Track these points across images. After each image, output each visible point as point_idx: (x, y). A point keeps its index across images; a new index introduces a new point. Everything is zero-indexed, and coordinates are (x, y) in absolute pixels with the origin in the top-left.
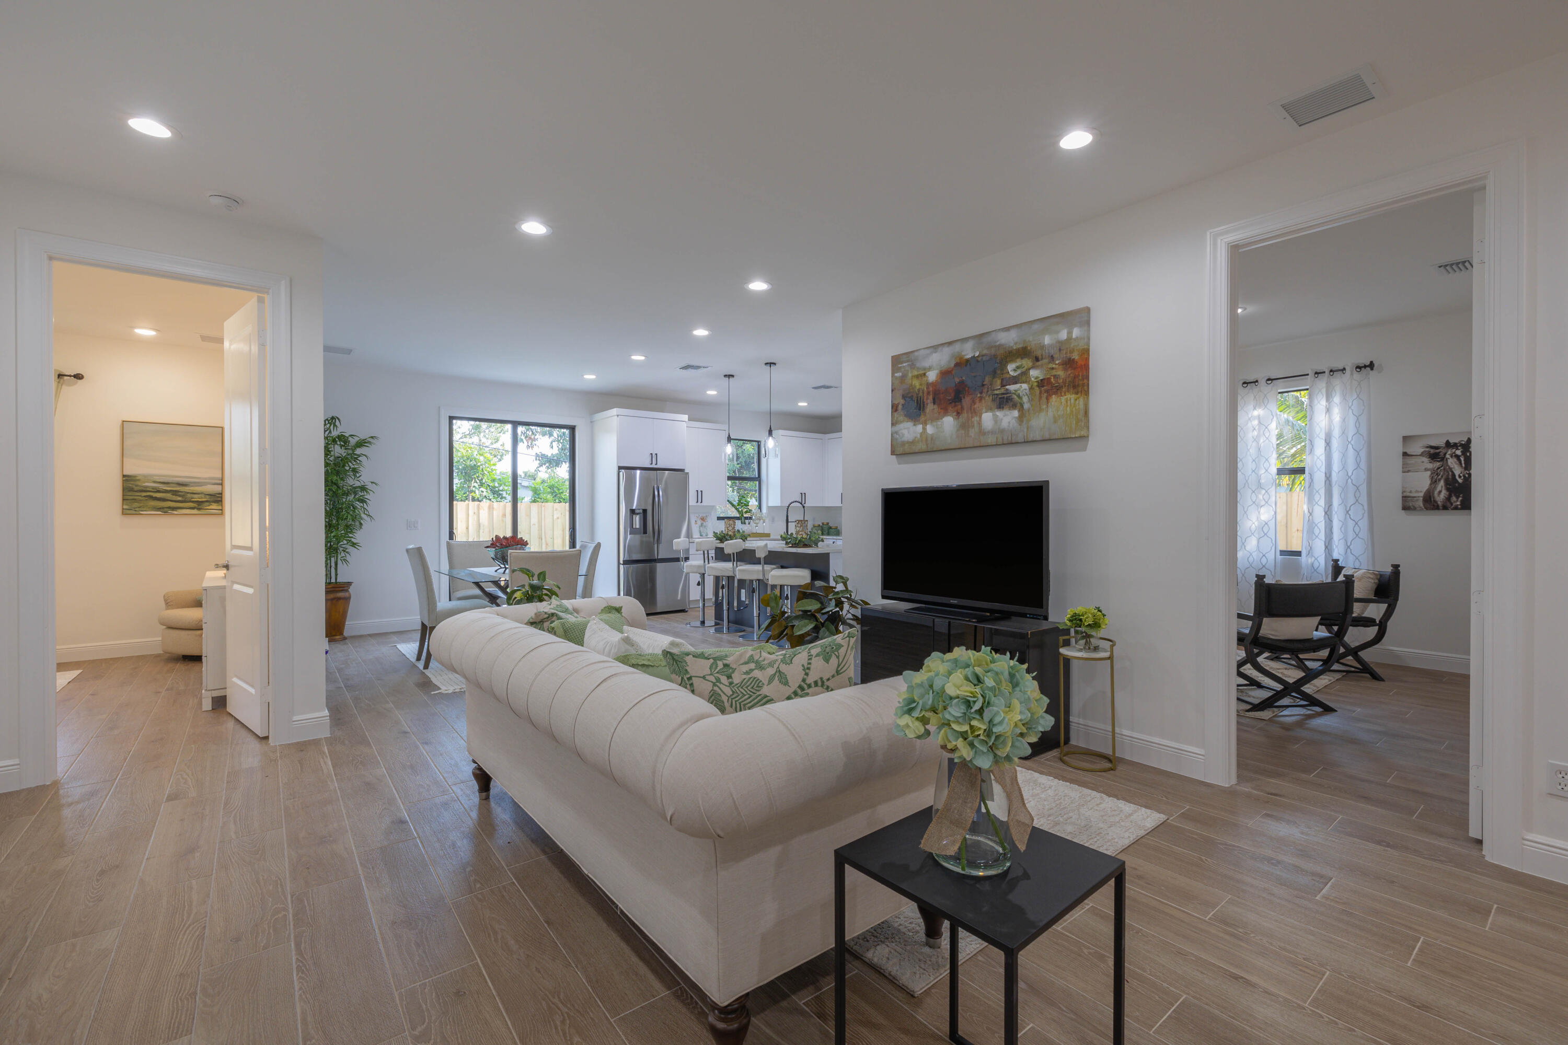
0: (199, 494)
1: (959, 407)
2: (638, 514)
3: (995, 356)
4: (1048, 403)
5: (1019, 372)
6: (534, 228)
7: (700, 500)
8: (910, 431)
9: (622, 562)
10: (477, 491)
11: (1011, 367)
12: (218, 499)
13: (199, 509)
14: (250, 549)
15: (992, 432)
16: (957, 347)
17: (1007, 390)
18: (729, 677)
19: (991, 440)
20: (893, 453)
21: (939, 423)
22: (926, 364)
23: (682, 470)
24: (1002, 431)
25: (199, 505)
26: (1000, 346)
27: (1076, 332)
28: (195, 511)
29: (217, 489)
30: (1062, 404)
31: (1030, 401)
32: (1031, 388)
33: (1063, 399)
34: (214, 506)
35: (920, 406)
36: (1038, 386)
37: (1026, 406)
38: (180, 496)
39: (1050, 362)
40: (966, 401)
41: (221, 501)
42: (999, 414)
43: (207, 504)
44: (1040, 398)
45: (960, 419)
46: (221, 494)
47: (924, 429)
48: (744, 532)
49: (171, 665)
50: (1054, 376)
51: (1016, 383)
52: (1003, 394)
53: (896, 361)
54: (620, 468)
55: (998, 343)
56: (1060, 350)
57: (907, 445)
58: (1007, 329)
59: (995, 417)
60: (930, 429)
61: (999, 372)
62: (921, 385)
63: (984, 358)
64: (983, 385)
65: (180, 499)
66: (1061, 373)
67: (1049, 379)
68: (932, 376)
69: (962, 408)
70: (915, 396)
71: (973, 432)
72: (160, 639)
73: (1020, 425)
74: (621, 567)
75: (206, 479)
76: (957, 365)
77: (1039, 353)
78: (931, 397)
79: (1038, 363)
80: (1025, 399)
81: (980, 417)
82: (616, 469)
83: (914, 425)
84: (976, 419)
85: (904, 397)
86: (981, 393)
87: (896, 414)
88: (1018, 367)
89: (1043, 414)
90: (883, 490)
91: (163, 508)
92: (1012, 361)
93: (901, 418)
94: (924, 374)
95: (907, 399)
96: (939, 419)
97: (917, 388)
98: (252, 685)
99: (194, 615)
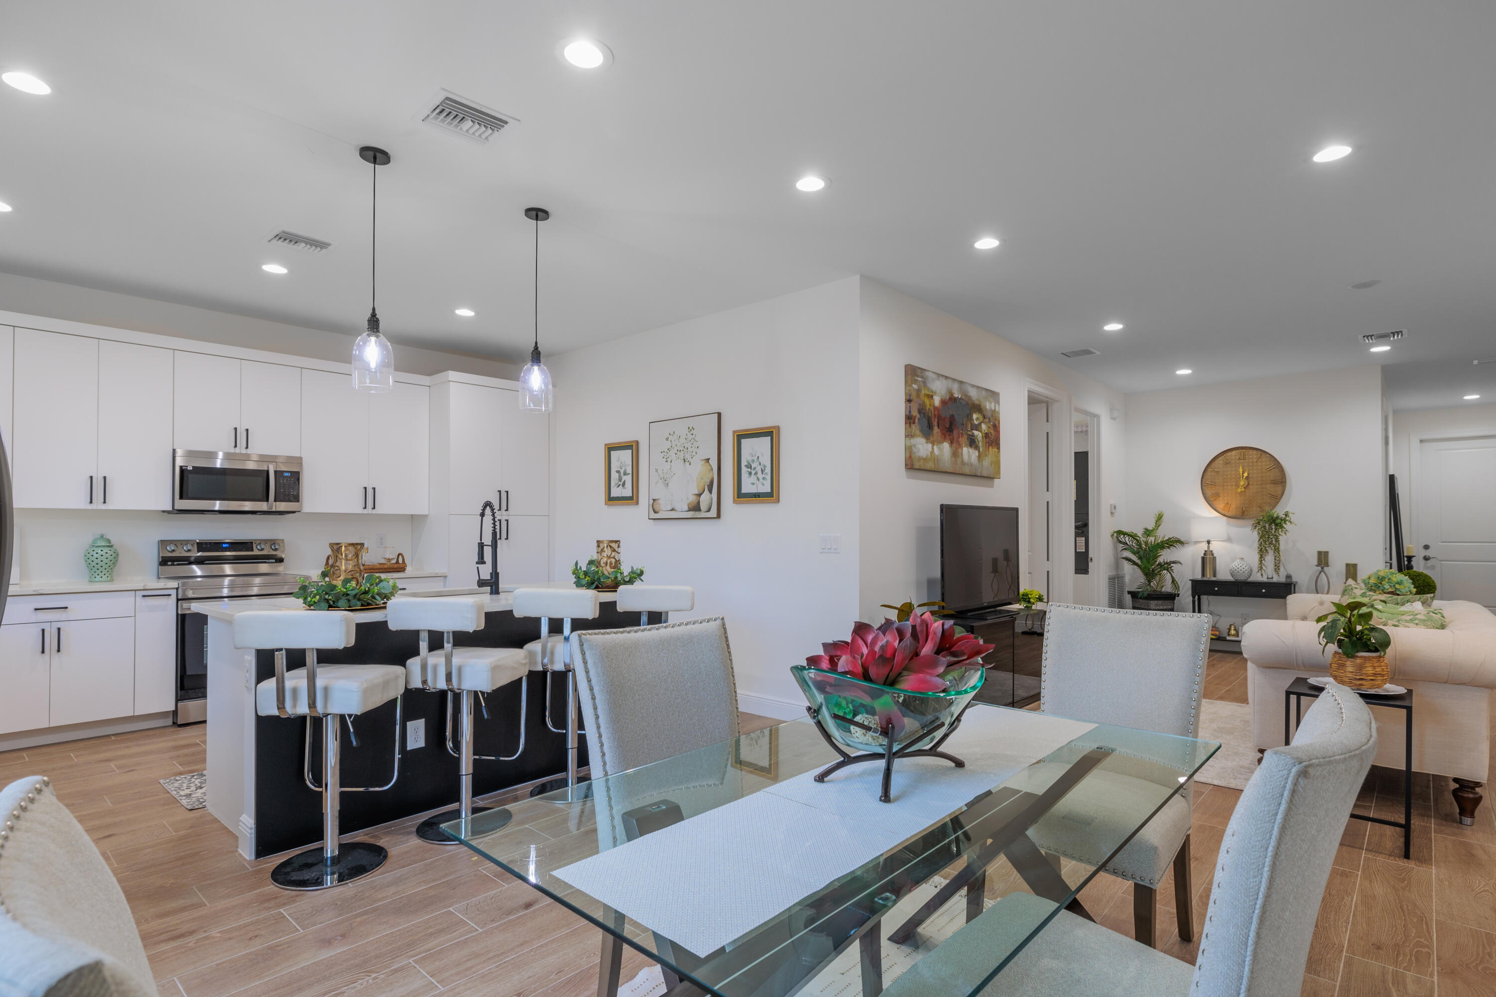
1: (952, 437)
3: (968, 404)
4: (988, 451)
5: (978, 422)
8: (923, 447)
11: (976, 417)
15: (966, 463)
16: (951, 383)
17: (973, 433)
19: (966, 470)
20: (907, 466)
21: (941, 447)
22: (934, 387)
24: (971, 465)
26: (969, 396)
30: (993, 454)
31: (982, 446)
32: (982, 437)
33: (992, 450)
35: (930, 427)
36: (985, 437)
37: (981, 449)
39: (988, 422)
40: (955, 432)
42: (970, 450)
44: (985, 445)
45: (951, 447)
47: (933, 449)
51: (978, 430)
52: (971, 436)
53: (912, 371)
55: (969, 394)
56: (992, 416)
57: (922, 461)
58: (973, 386)
59: (968, 451)
60: (936, 450)
61: (970, 417)
62: (932, 406)
63: (964, 402)
64: (963, 424)
66: (992, 432)
67: (988, 434)
68: (936, 401)
70: (928, 414)
71: (958, 461)
73: (978, 463)
76: (950, 398)
77: (985, 413)
78: (936, 420)
79: (985, 420)
80: (979, 444)
81: (961, 449)
83: (927, 443)
84: (958, 450)
85: (916, 411)
86: (962, 430)
87: (909, 425)
88: (979, 419)
90: (940, 504)
92: (977, 413)
93: (918, 432)
94: (932, 396)
95: (922, 415)
96: (941, 442)
97: (928, 407)
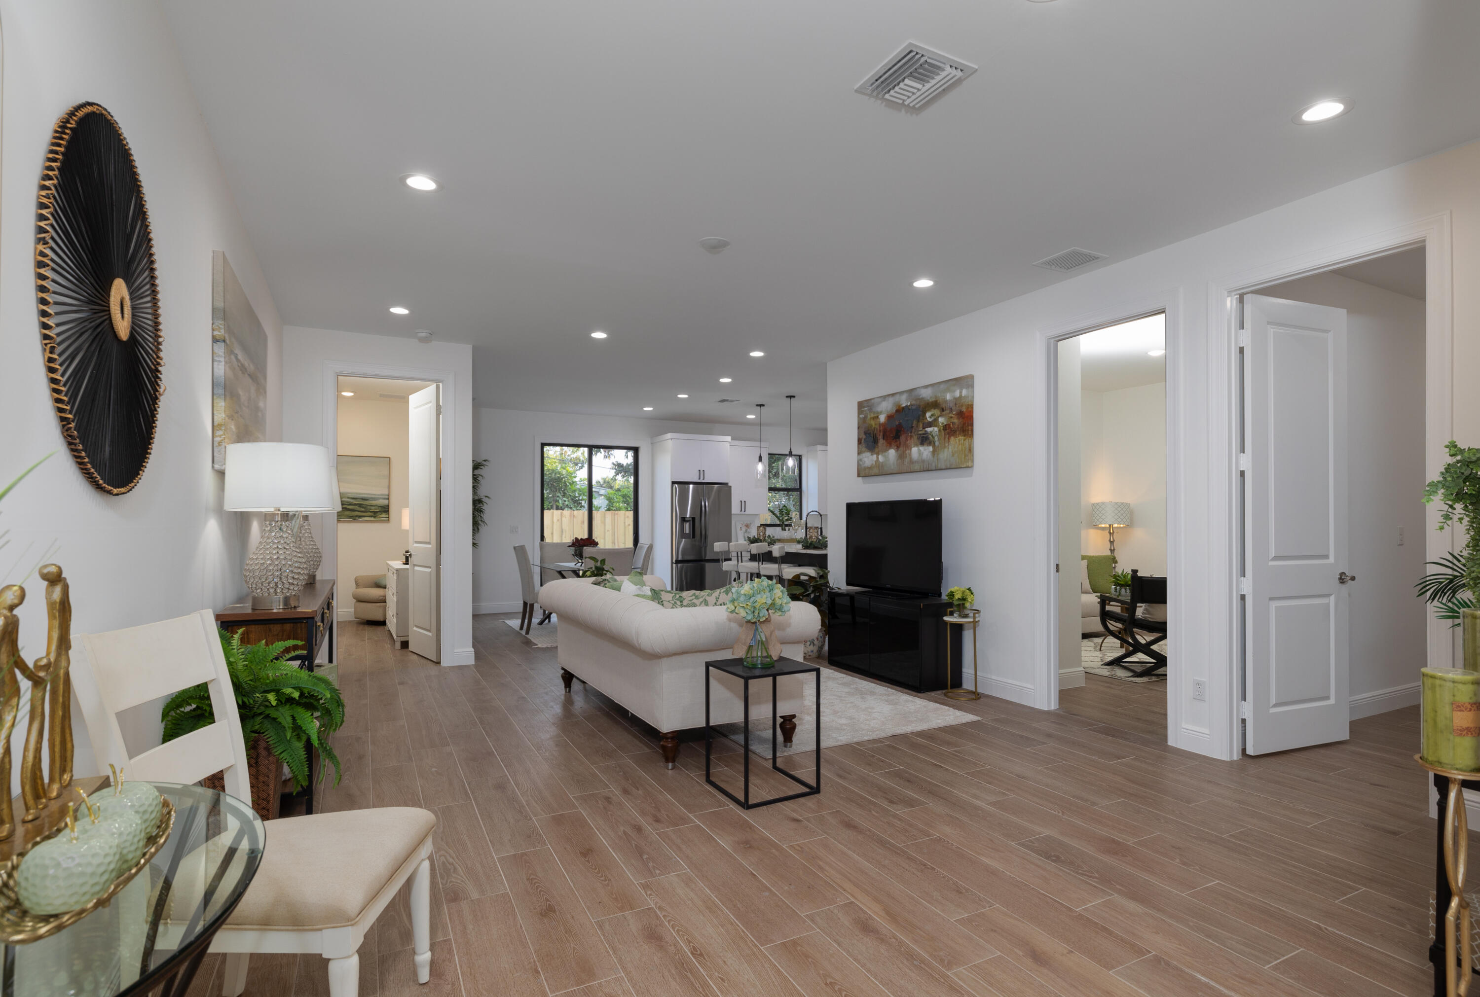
0: (374, 506)
1: (898, 442)
2: (687, 521)
3: (919, 406)
4: (949, 442)
5: (933, 418)
6: (599, 335)
7: (743, 510)
8: (869, 459)
9: (674, 561)
10: (560, 501)
11: (928, 415)
12: (386, 509)
13: (375, 517)
14: (429, 543)
15: (917, 462)
16: (897, 397)
17: (926, 431)
18: (681, 602)
19: (917, 467)
20: (859, 476)
21: (886, 454)
22: (879, 409)
23: (726, 484)
24: (923, 461)
25: (375, 514)
26: (922, 398)
27: (964, 392)
28: (372, 519)
29: (386, 502)
30: (956, 443)
31: (939, 440)
32: (940, 431)
33: (957, 439)
34: (384, 515)
35: (875, 441)
36: (943, 429)
37: (937, 443)
38: (363, 507)
39: (950, 413)
40: (903, 438)
41: (388, 511)
42: (921, 448)
43: (380, 513)
44: (945, 438)
45: (899, 451)
46: (388, 506)
47: (878, 458)
48: (773, 537)
49: (362, 626)
50: (952, 423)
51: (931, 427)
52: (924, 434)
53: (861, 405)
54: (673, 483)
55: (921, 397)
56: (956, 404)
57: (867, 470)
58: (926, 387)
59: (919, 449)
60: (881, 458)
61: (921, 418)
62: (876, 425)
63: (914, 407)
64: (912, 427)
65: (363, 509)
66: (956, 421)
67: (949, 425)
68: (882, 418)
69: (900, 443)
70: (872, 432)
71: (907, 461)
73: (933, 457)
74: (674, 565)
75: (378, 495)
76: (897, 411)
77: (944, 406)
78: (881, 434)
79: (944, 413)
80: (936, 438)
81: (911, 450)
82: (670, 484)
83: (872, 455)
84: (908, 452)
85: (865, 433)
86: (911, 432)
87: (860, 446)
88: (932, 415)
89: (946, 450)
90: (846, 503)
91: (353, 516)
92: (929, 410)
93: (864, 449)
94: (878, 417)
95: (868, 435)
96: (886, 450)
97: (874, 426)
98: (429, 631)
99: (376, 592)
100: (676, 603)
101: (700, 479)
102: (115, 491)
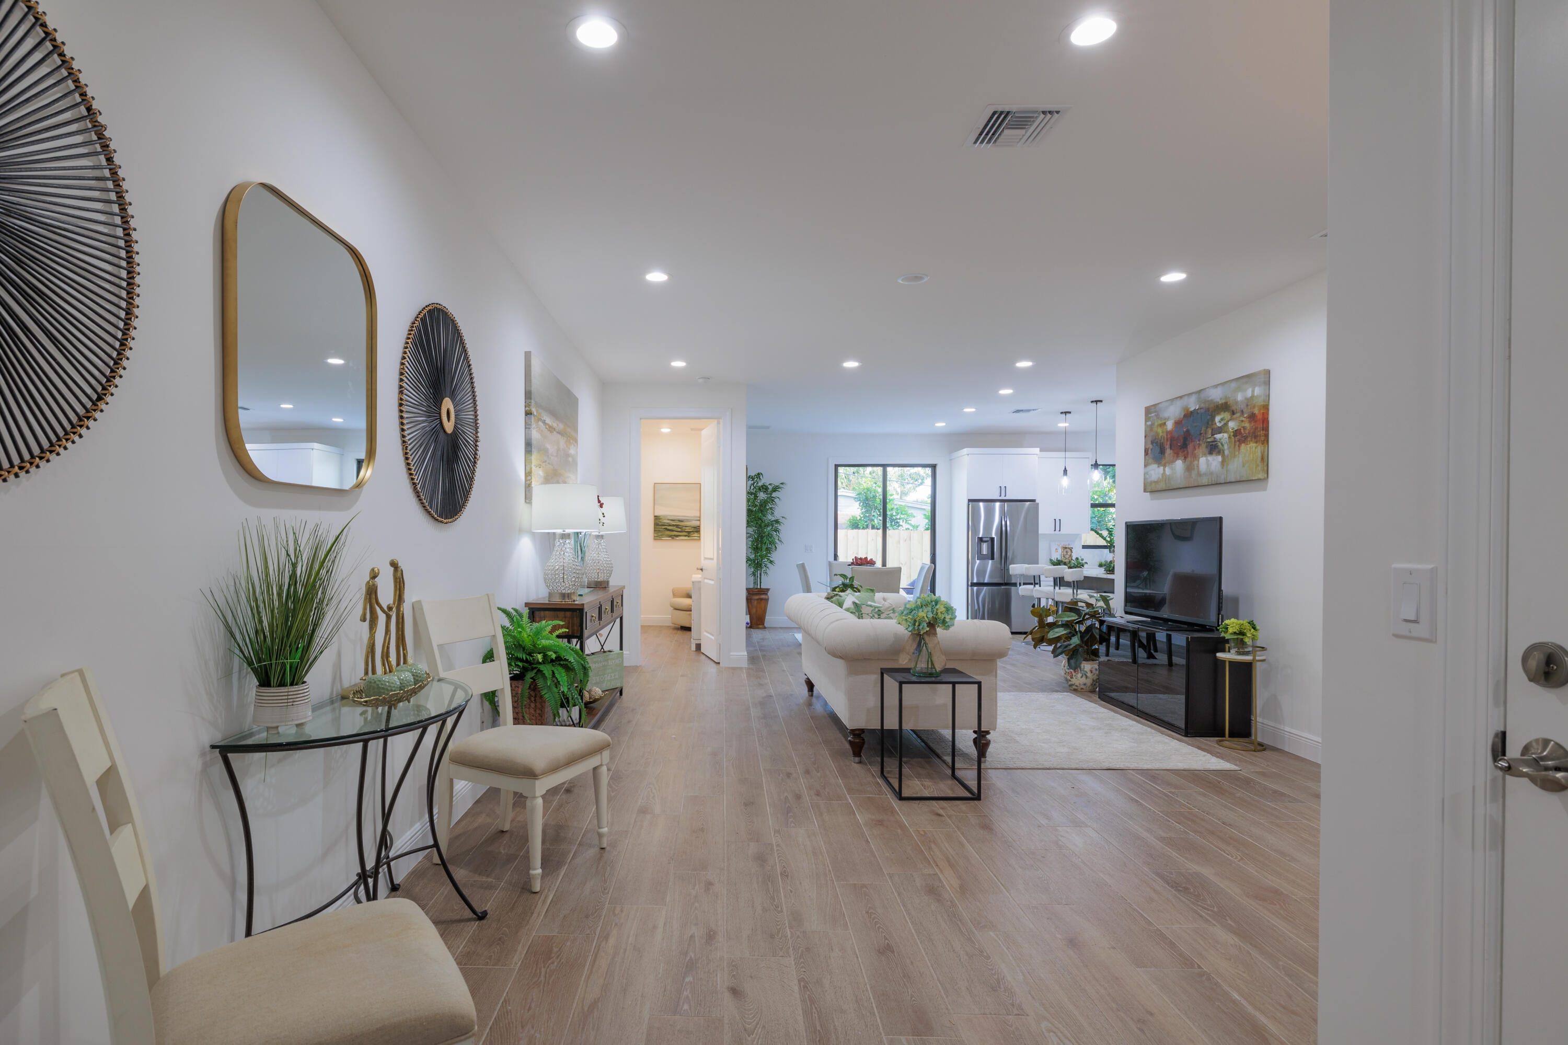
0: (689, 526)
1: (1186, 452)
2: (986, 542)
3: (1208, 409)
4: (1239, 450)
5: (1222, 423)
6: (851, 364)
7: (1057, 528)
8: (1156, 472)
9: (970, 584)
10: (876, 520)
11: (1217, 419)
12: (697, 530)
13: (689, 536)
14: (712, 559)
15: (1205, 474)
16: (1185, 399)
17: (1215, 438)
18: (879, 615)
19: (1205, 481)
20: (1145, 491)
21: (1173, 466)
22: (1166, 415)
23: (1032, 501)
24: (1212, 473)
25: (689, 534)
26: (1212, 400)
27: (1258, 391)
28: (687, 538)
29: (696, 523)
30: (1250, 450)
31: (1229, 448)
32: (1229, 437)
33: (1248, 446)
34: (696, 534)
35: (1162, 452)
36: (1234, 436)
37: (1226, 452)
38: (680, 528)
39: (1240, 416)
40: (1190, 447)
41: (699, 531)
42: (1210, 458)
43: (692, 533)
44: (1235, 445)
45: (1186, 462)
46: (699, 527)
47: (1164, 470)
48: (1082, 560)
49: (676, 631)
50: (1243, 427)
51: (1220, 433)
52: (1213, 442)
53: (1148, 410)
54: (970, 501)
55: (1210, 399)
56: (1247, 405)
57: (1154, 484)
58: (1216, 386)
59: (1207, 460)
60: (1168, 471)
61: (1210, 423)
62: (1163, 432)
63: (1202, 411)
64: (1201, 434)
65: (679, 530)
66: (1247, 425)
67: (1240, 429)
68: (1170, 425)
69: (1188, 453)
70: (1159, 442)
71: (1194, 473)
72: (670, 616)
73: (1223, 468)
74: (970, 588)
75: (692, 517)
76: (1185, 416)
77: (1234, 408)
78: (1169, 443)
79: (1235, 416)
80: (1226, 447)
81: (1198, 461)
82: (966, 502)
83: (1158, 467)
84: (1196, 462)
85: (1152, 443)
86: (1199, 441)
87: (1147, 457)
88: (1222, 419)
89: (1236, 460)
90: (1126, 523)
91: (671, 536)
92: (1218, 414)
93: (1151, 461)
94: (1165, 423)
95: (1154, 444)
96: (1173, 462)
97: (1161, 434)
98: (713, 635)
99: (686, 602)
100: (874, 616)
101: (1000, 496)
102: (445, 521)
